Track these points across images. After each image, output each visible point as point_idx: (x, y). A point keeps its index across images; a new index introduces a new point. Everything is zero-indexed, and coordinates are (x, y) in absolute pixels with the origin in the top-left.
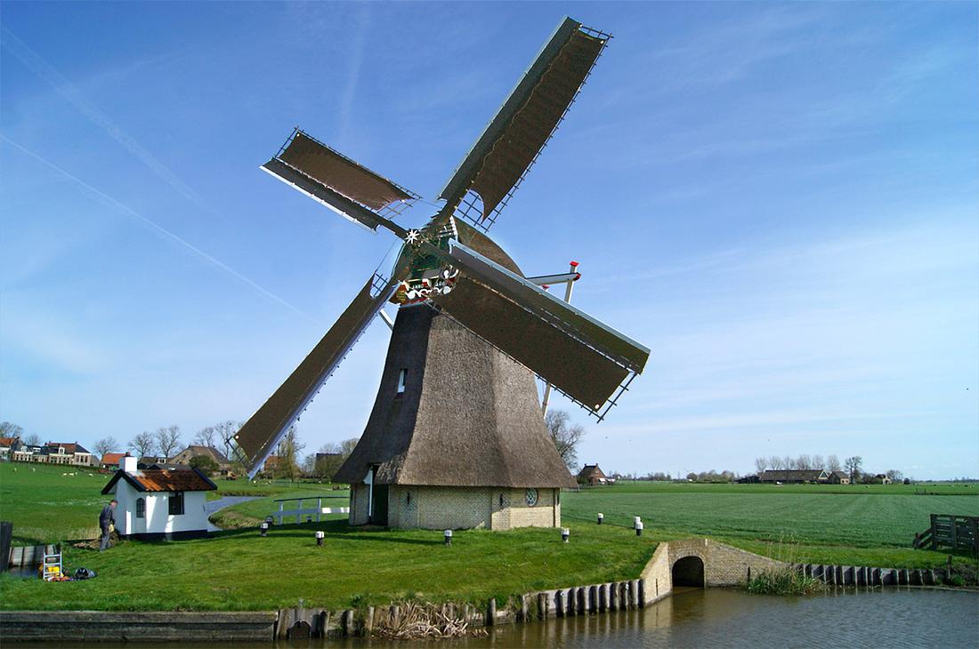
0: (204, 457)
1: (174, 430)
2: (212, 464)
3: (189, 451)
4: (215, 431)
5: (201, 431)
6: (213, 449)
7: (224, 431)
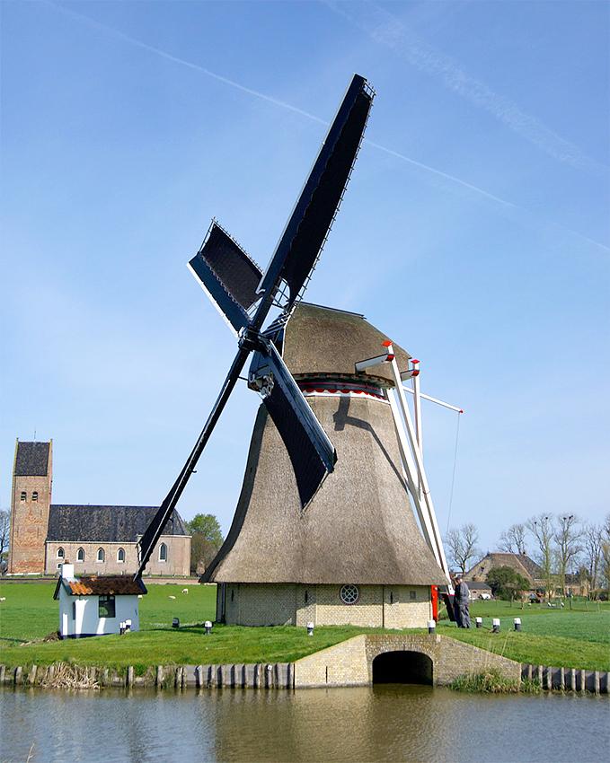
0: (506, 569)
1: (469, 531)
2: (519, 579)
3: (488, 562)
4: (526, 530)
5: (507, 531)
6: (522, 556)
7: (539, 528)
